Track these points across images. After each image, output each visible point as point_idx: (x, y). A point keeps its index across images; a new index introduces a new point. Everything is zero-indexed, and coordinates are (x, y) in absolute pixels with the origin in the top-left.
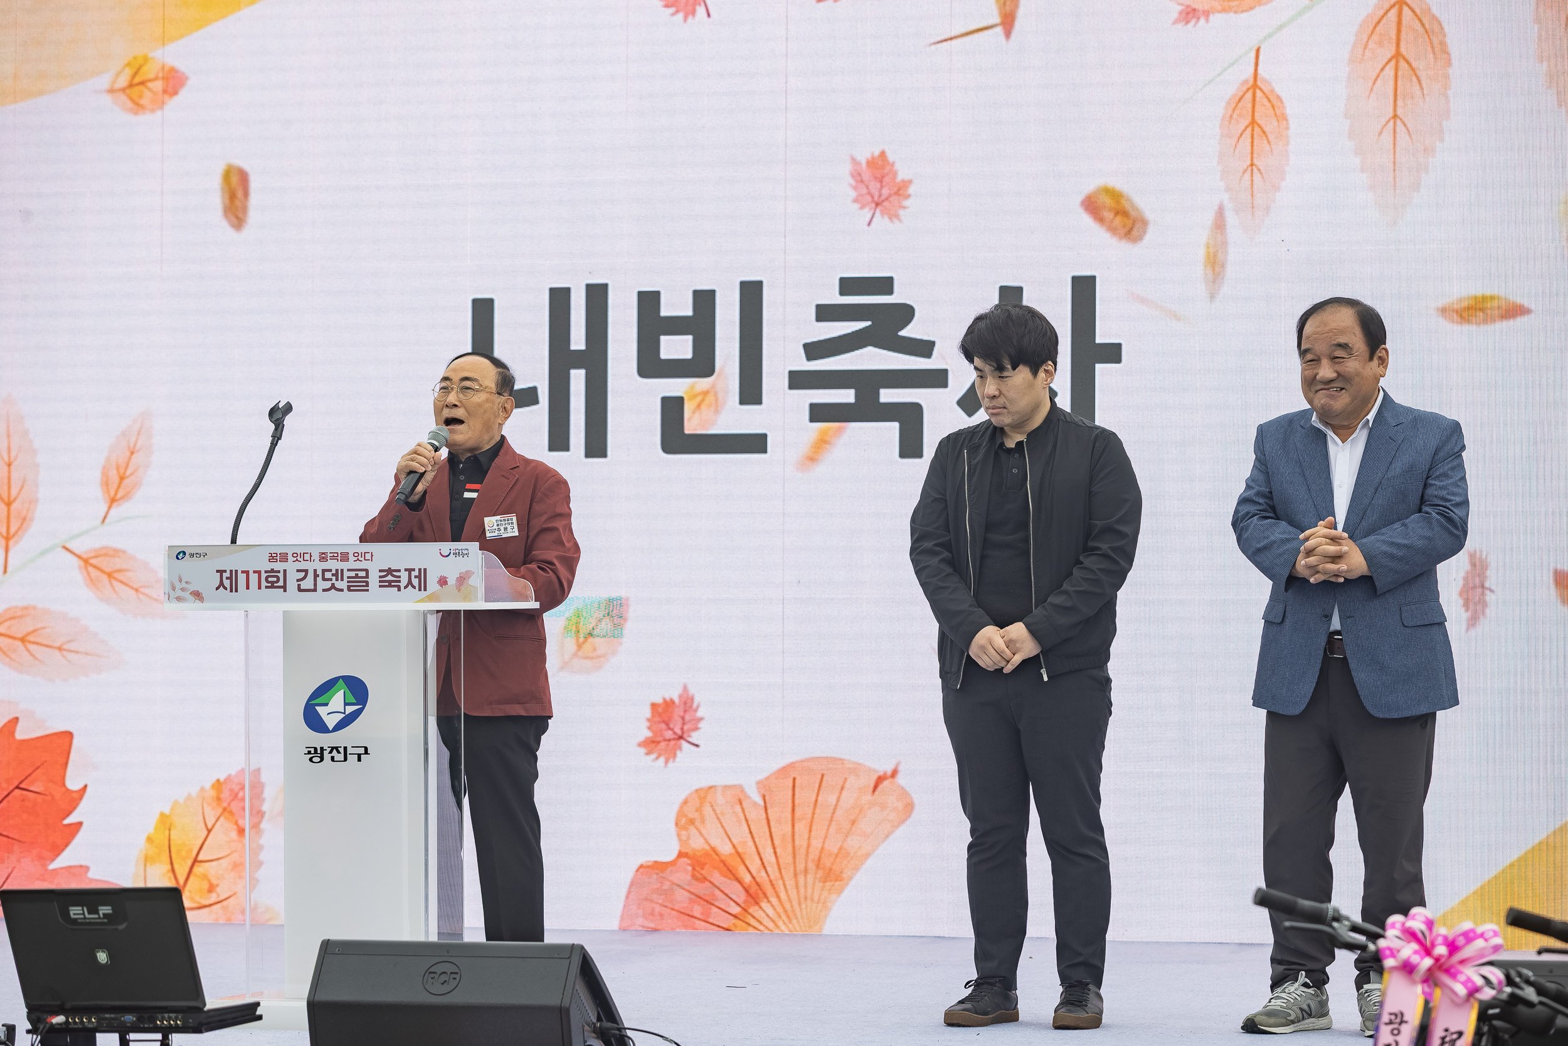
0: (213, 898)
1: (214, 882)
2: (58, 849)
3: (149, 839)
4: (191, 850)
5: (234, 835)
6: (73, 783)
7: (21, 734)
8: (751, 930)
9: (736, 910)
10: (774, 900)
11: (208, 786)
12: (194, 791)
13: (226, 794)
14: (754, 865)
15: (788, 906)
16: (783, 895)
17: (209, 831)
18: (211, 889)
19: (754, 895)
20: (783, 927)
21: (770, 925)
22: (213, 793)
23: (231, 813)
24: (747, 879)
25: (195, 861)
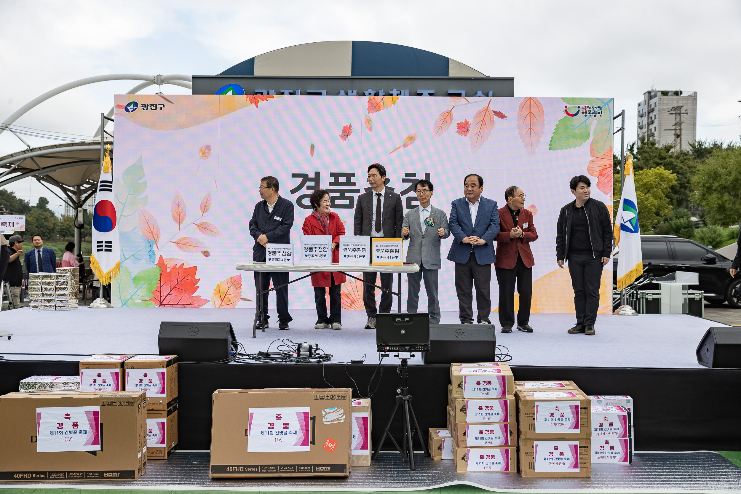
0: (230, 303)
1: (230, 299)
2: (193, 292)
3: (215, 290)
4: (225, 292)
5: (235, 289)
6: (197, 278)
7: (184, 267)
8: (352, 309)
9: (349, 305)
10: (357, 303)
11: (229, 278)
12: (226, 280)
13: (233, 280)
14: (353, 296)
15: (360, 304)
16: (359, 302)
17: (229, 288)
18: (229, 301)
19: (353, 302)
20: (359, 308)
21: (357, 308)
22: (230, 280)
23: (234, 284)
24: (352, 298)
25: (226, 295)
